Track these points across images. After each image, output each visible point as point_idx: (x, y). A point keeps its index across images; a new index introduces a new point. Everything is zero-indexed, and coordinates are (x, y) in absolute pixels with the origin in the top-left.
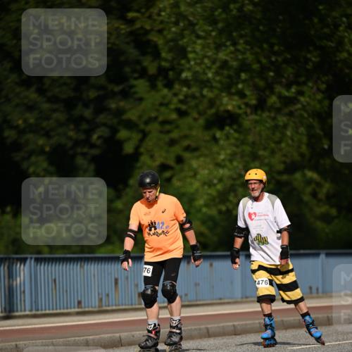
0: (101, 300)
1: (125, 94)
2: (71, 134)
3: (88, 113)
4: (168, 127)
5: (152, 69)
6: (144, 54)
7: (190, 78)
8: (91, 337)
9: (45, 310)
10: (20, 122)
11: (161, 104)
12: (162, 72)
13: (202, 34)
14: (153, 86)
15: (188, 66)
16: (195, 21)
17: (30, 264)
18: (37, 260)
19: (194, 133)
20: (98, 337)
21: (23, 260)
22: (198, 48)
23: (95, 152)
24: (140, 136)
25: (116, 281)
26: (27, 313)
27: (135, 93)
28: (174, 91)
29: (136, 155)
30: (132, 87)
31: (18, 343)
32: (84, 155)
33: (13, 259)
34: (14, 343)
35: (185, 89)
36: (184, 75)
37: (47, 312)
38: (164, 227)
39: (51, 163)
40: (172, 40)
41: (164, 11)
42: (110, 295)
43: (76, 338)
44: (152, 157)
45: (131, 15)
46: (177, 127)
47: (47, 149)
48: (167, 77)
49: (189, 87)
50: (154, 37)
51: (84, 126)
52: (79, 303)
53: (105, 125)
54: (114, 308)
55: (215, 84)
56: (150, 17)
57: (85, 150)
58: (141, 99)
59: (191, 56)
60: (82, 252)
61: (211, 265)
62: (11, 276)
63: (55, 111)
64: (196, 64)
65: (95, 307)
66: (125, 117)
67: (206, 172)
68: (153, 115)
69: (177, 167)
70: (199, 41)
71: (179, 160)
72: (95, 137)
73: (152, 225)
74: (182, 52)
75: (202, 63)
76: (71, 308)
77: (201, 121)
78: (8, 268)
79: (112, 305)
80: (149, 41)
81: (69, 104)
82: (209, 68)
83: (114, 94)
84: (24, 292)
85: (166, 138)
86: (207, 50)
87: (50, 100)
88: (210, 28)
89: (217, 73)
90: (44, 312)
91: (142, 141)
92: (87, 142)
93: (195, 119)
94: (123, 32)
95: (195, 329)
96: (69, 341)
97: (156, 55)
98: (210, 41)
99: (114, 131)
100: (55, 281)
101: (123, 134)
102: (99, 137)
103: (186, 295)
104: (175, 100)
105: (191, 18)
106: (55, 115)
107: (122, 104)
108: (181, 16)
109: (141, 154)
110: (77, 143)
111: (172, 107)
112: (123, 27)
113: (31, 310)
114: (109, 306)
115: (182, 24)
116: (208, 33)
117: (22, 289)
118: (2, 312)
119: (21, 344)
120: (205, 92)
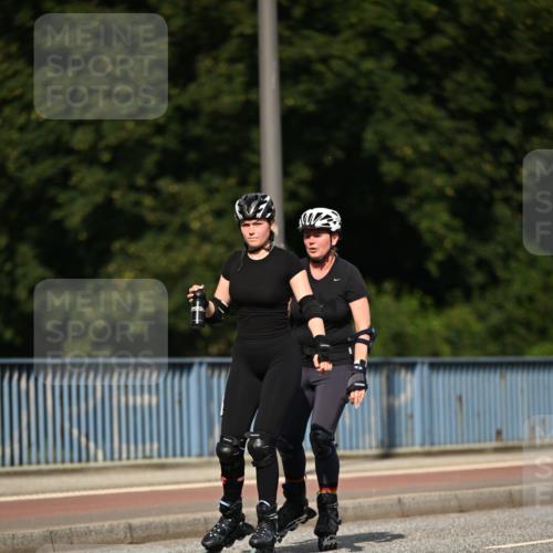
2: (488, 168)
3: (512, 136)
8: (517, 487)
9: (445, 443)
10: (408, 151)
17: (422, 371)
18: (434, 366)
21: (411, 367)
26: (417, 448)
31: (402, 496)
32: (507, 200)
33: (394, 364)
34: (395, 497)
37: (448, 447)
39: (454, 213)
43: (495, 489)
47: (450, 192)
51: (507, 156)
52: (499, 433)
57: (509, 192)
60: (503, 353)
62: (391, 390)
63: (460, 131)
65: (523, 440)
76: (485, 441)
78: (388, 378)
81: (483, 122)
84: (412, 416)
87: (453, 115)
90: (442, 448)
96: (481, 494)
100: (460, 399)
113: (423, 445)
117: (409, 411)
118: (377, 447)
119: (407, 497)
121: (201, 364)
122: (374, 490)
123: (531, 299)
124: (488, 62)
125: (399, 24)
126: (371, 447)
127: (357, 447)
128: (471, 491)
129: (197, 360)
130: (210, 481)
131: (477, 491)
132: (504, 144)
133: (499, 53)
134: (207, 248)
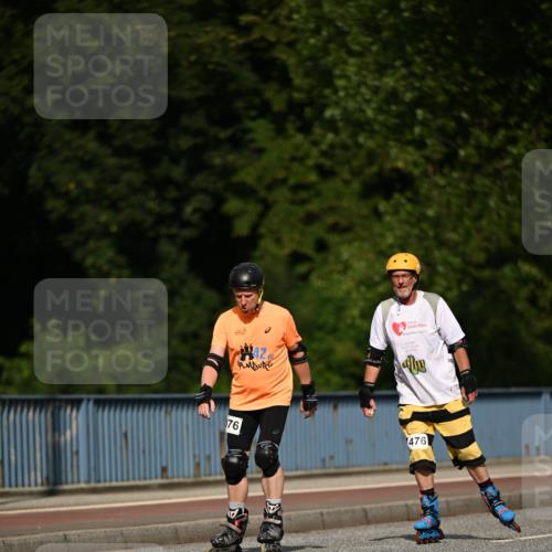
0: (198, 465)
1: (236, 143)
2: (152, 205)
3: (177, 173)
4: (303, 194)
5: (279, 104)
6: (266, 79)
7: (338, 118)
8: (183, 524)
9: (111, 481)
10: (72, 186)
11: (293, 159)
12: (295, 108)
13: (356, 48)
14: (280, 131)
15: (334, 98)
16: (347, 29)
17: (87, 408)
18: (98, 403)
19: (345, 203)
20: (193, 523)
21: (76, 403)
22: (351, 68)
23: (187, 233)
24: (259, 208)
25: (222, 436)
26: (83, 485)
27: (253, 141)
28: (313, 137)
29: (253, 239)
30: (247, 131)
31: (67, 533)
32: (172, 238)
33: (61, 400)
34: (61, 533)
35: (330, 136)
36: (328, 113)
37: (114, 484)
38: (266, 355)
39: (120, 251)
40: (313, 58)
41: (298, 12)
42: (213, 458)
43: (161, 526)
44: (278, 241)
45: (245, 19)
46: (318, 194)
47: (114, 229)
48: (303, 116)
49: (336, 131)
50: (281, 54)
51: (172, 193)
52: (164, 470)
53: (204, 191)
55: (377, 127)
56: (275, 22)
57: (174, 230)
58: (261, 151)
59: (340, 83)
60: (168, 390)
62: (56, 427)
63: (124, 169)
64: (348, 95)
65: (189, 477)
66: (236, 179)
67: (363, 264)
68: (280, 175)
69: (318, 258)
70: (352, 61)
71: (321, 246)
72: (189, 209)
73: (246, 352)
74: (326, 78)
75: (357, 93)
76: (150, 478)
77: (356, 185)
78: (53, 415)
79: (216, 474)
80: (274, 61)
81: (149, 158)
82: (368, 101)
83: (218, 143)
84: (77, 452)
85: (301, 211)
86: (365, 73)
87: (118, 152)
88: (370, 40)
89: (380, 110)
90: (108, 484)
91: (262, 216)
92: (176, 218)
93: (346, 182)
94: (232, 45)
95: (346, 512)
97: (285, 81)
98: (369, 59)
99: (219, 200)
100: (126, 435)
101: (233, 205)
102: (195, 211)
103: (332, 458)
104: (315, 152)
105: (340, 24)
106: (127, 176)
107: (231, 158)
108: (323, 20)
109: (261, 236)
110: (161, 219)
111: (310, 162)
112: (233, 37)
113: (88, 482)
114: (210, 475)
115: (325, 33)
116: (366, 48)
117: (75, 449)
118: (42, 484)
119: (73, 534)
120: (361, 139)
122: (39, 528)
123: (196, 336)
126: (36, 485)
127: (23, 485)
128: (136, 528)
131: (142, 527)
132: (169, 181)
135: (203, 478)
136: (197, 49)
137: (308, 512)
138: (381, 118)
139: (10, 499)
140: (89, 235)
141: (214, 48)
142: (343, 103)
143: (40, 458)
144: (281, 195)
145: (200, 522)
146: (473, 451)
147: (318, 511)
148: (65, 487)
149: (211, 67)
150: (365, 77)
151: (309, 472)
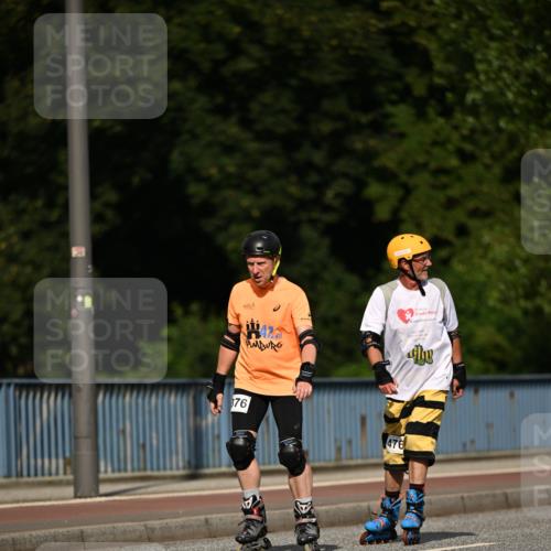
0: (339, 450)
1: (378, 128)
2: (293, 190)
3: (318, 157)
4: (444, 179)
5: (420, 88)
6: (407, 63)
7: (480, 102)
8: (324, 508)
10: (214, 171)
11: (435, 143)
12: (436, 93)
13: (498, 32)
14: (421, 115)
15: (475, 82)
16: (488, 13)
19: (485, 188)
20: (334, 507)
22: (492, 54)
23: (330, 218)
24: (400, 193)
25: (363, 420)
27: (393, 125)
28: (454, 122)
29: (394, 223)
30: (387, 116)
31: (209, 516)
32: (313, 222)
34: (202, 517)
35: (471, 120)
36: (471, 97)
40: (452, 43)
42: (354, 443)
44: (419, 225)
46: (460, 179)
47: (256, 213)
48: (442, 100)
49: (476, 115)
50: (422, 39)
51: (314, 178)
53: (346, 175)
54: (360, 462)
55: (516, 111)
56: (416, 7)
57: (315, 215)
58: (402, 136)
59: (480, 67)
61: (512, 395)
62: (198, 412)
63: (266, 153)
64: (489, 79)
65: (330, 460)
66: (377, 163)
67: (505, 248)
68: (421, 159)
69: (457, 242)
70: (494, 45)
71: (462, 231)
72: (330, 194)
74: (467, 62)
75: (498, 78)
77: (497, 170)
78: (195, 398)
79: (357, 458)
80: (415, 46)
81: (289, 143)
82: (508, 86)
83: (359, 128)
85: (441, 196)
86: (506, 57)
87: (259, 137)
88: (511, 24)
89: (518, 94)
91: (403, 200)
92: (318, 202)
93: (487, 167)
94: (373, 29)
95: (487, 496)
97: (426, 66)
98: (510, 44)
99: (360, 184)
101: (374, 189)
102: (338, 195)
103: (473, 442)
104: (455, 137)
105: (480, 8)
106: (269, 161)
107: (372, 142)
108: (464, 5)
109: (402, 221)
110: (303, 205)
111: (450, 147)
112: (373, 21)
113: (230, 465)
114: (351, 458)
115: (466, 17)
116: (507, 33)
117: (216, 432)
118: (184, 468)
119: (215, 517)
120: (502, 124)
121: (9, 385)
122: (181, 511)
123: (337, 320)
124: (294, 82)
125: (202, 46)
126: (178, 468)
127: (165, 469)
128: (278, 512)
129: (5, 381)
130: (18, 502)
132: (310, 165)
133: (304, 74)
134: (14, 269)
135: (345, 462)
136: (338, 34)
137: (449, 496)
138: (521, 101)
139: (151, 483)
140: (231, 220)
141: (354, 33)
142: (485, 89)
143: (181, 442)
144: (422, 180)
145: (341, 506)
146: (423, 443)
147: (460, 495)
148: (207, 471)
149: (352, 52)
150: (506, 61)
151: (450, 456)
